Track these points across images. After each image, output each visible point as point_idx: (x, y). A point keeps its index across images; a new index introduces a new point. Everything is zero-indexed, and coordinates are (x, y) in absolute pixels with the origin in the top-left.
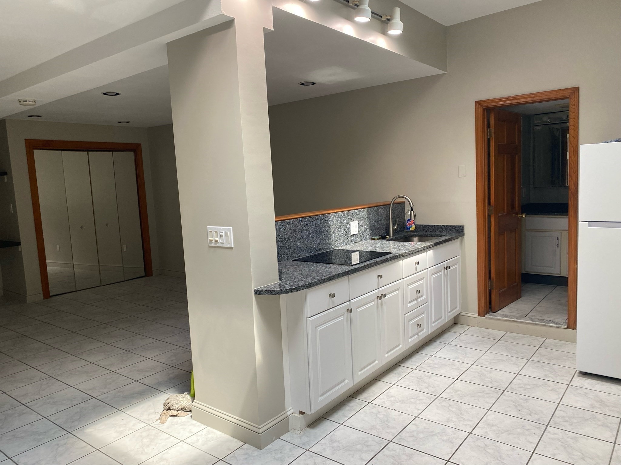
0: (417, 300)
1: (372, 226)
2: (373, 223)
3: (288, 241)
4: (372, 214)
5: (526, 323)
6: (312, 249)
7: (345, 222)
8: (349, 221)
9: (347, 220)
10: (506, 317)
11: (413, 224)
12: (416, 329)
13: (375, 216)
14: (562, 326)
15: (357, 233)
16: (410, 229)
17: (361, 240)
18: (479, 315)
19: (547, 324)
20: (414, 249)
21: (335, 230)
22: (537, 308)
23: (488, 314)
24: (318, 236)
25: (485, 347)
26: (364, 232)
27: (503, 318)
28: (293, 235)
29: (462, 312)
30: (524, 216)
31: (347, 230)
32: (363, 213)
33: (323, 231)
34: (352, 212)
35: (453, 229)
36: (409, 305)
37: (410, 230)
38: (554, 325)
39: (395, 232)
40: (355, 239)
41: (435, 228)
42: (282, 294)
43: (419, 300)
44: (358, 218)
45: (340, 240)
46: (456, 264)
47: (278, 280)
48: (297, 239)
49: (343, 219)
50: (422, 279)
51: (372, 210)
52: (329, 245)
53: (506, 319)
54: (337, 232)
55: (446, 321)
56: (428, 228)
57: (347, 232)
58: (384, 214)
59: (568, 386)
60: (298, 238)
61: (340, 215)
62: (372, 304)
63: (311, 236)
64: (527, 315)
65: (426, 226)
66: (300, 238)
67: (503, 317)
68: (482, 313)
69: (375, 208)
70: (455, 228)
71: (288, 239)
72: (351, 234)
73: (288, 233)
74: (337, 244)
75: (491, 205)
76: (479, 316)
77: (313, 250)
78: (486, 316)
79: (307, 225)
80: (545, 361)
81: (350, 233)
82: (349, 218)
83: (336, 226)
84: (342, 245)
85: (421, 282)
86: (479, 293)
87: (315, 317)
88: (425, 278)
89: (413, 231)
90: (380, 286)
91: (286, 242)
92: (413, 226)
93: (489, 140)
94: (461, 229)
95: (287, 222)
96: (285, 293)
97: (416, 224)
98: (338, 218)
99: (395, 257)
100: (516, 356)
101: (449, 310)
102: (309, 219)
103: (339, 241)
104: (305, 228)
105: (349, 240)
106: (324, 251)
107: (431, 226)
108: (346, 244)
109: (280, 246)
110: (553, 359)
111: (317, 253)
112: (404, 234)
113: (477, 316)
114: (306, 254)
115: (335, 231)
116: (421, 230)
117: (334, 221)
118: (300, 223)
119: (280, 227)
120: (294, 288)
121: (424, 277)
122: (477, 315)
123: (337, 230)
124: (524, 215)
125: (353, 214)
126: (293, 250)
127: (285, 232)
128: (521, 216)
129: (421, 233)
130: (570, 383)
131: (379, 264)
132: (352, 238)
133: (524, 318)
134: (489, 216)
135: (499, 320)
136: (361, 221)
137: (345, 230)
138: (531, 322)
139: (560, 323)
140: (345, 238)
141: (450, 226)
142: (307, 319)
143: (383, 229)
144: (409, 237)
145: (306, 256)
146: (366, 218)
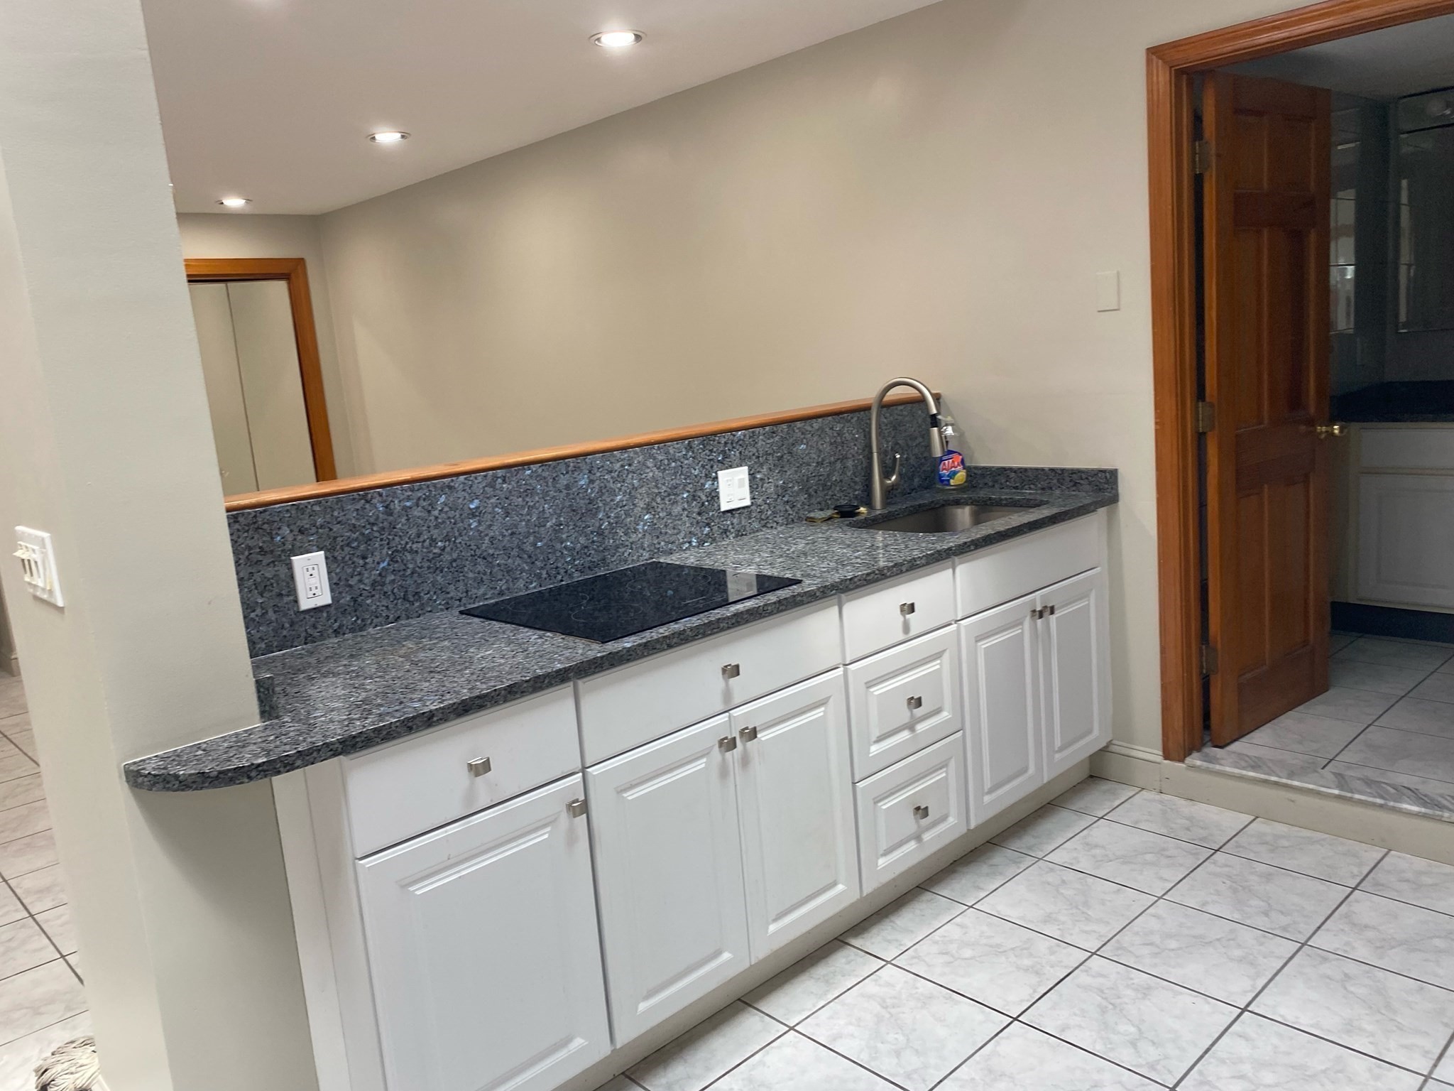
0: (911, 727)
1: (808, 478)
2: (811, 468)
3: (448, 549)
4: (805, 441)
5: (1319, 793)
6: (557, 568)
7: (696, 472)
8: (712, 467)
9: (703, 466)
10: (1254, 767)
11: (958, 465)
12: (910, 823)
13: (821, 447)
14: (1446, 814)
15: (747, 502)
16: (952, 481)
17: (765, 526)
18: (1167, 756)
19: (1392, 804)
20: (891, 564)
21: (653, 499)
22: (1374, 735)
23: (1195, 754)
24: (579, 523)
25: (1161, 878)
26: (776, 500)
27: (1244, 772)
28: (470, 525)
29: (1114, 742)
30: (1336, 432)
31: (704, 498)
32: (768, 441)
33: (600, 505)
34: (723, 441)
35: (1082, 482)
36: (874, 749)
37: (949, 485)
38: (1415, 809)
39: (888, 493)
40: (740, 523)
41: (1028, 477)
42: (206, 787)
43: (920, 727)
44: (750, 458)
45: (676, 531)
46: (1085, 596)
47: (258, 717)
48: (487, 538)
49: (686, 462)
50: (938, 655)
51: (809, 428)
52: (631, 549)
53: (1252, 774)
54: (660, 507)
55: (1045, 781)
56: (1008, 479)
57: (703, 504)
58: (856, 439)
59: (1425, 1081)
60: (492, 534)
61: (671, 451)
62: (700, 765)
63: (549, 524)
64: (1331, 760)
65: (1003, 471)
66: (504, 536)
67: (1244, 768)
68: (1177, 749)
69: (820, 420)
70: (1087, 478)
71: (449, 540)
72: (722, 510)
73: (444, 522)
74: (663, 543)
75: (1208, 399)
76: (1166, 759)
77: (562, 571)
78: (1188, 760)
79: (530, 492)
80: (1362, 952)
81: (719, 506)
82: (710, 460)
83: (658, 488)
84: (687, 545)
85: (933, 666)
86: (1164, 688)
87: (393, 853)
88: (948, 651)
89: (960, 488)
90: (737, 701)
91: (436, 551)
92: (958, 472)
93: (1198, 181)
94: (1107, 482)
95: (439, 486)
96: (220, 783)
97: (967, 464)
98: (666, 462)
99: (799, 598)
100: (1261, 922)
101: (1058, 743)
102: (540, 470)
103: (671, 535)
104: (524, 500)
105: (715, 528)
106: (608, 570)
107: (1015, 472)
108: (701, 543)
109: (411, 566)
110: (1393, 948)
111: (577, 577)
112: (926, 498)
113: (1160, 759)
114: (531, 583)
115: (654, 504)
116: (986, 484)
117: (648, 470)
118: (498, 486)
119: (408, 504)
120: (259, 765)
121: (945, 650)
122: (1161, 753)
123: (663, 499)
124: (1336, 427)
125: (729, 446)
126: (471, 575)
127: (432, 518)
128: (1327, 432)
129: (983, 494)
130: (1435, 1066)
131: (723, 630)
132: (729, 522)
133: (1316, 774)
134: (1201, 437)
135: (1228, 775)
136: (762, 465)
137: (694, 497)
138: (1336, 792)
139: (1440, 799)
140: (698, 523)
141: (1074, 472)
142: (357, 861)
143: (852, 484)
144: (943, 505)
145: (529, 592)
146: (782, 457)
